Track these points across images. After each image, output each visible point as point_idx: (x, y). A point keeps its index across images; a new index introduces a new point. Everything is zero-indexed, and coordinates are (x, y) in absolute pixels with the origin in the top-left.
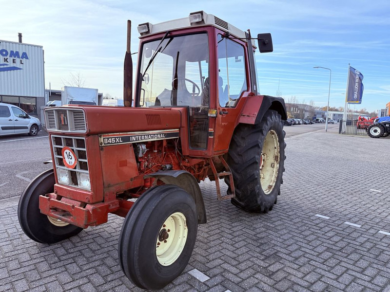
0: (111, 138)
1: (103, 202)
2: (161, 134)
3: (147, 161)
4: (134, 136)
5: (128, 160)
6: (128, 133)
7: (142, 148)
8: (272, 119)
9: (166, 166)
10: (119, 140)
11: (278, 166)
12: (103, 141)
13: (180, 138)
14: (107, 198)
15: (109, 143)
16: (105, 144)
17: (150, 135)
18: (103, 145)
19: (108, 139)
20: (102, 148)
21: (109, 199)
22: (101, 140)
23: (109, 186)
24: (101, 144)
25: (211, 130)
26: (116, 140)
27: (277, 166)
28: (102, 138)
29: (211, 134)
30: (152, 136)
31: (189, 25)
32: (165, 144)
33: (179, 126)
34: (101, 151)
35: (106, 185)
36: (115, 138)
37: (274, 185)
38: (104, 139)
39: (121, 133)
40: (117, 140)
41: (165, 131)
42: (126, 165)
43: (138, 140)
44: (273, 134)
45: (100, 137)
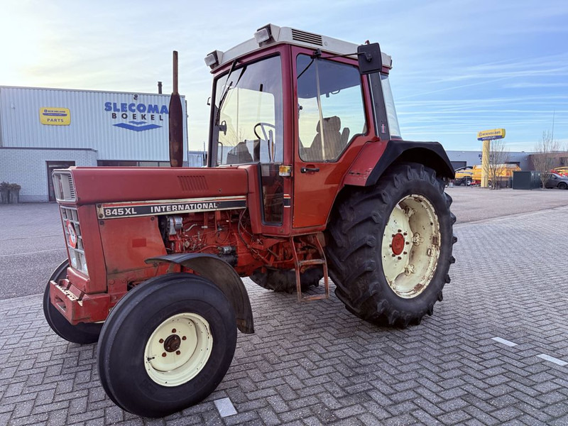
0: (117, 209)
1: (106, 292)
2: (209, 203)
3: (189, 240)
4: (158, 206)
5: (148, 239)
6: (146, 202)
7: (174, 222)
8: (407, 177)
9: (223, 249)
10: (131, 211)
11: (438, 253)
12: (103, 213)
13: (248, 208)
14: (111, 288)
15: (114, 215)
16: (106, 216)
17: (189, 204)
18: (104, 217)
19: (112, 210)
20: (102, 222)
21: (116, 289)
22: (101, 211)
23: (116, 272)
24: (101, 216)
25: (287, 196)
26: (125, 211)
27: (436, 253)
28: (102, 209)
29: (286, 202)
30: (192, 205)
31: (257, 47)
32: (218, 217)
33: (246, 191)
34: (101, 226)
35: (110, 271)
36: (124, 208)
37: (427, 284)
38: (105, 210)
39: (133, 202)
40: (128, 211)
41: (217, 198)
42: (145, 246)
43: (166, 211)
44: (421, 201)
45: (99, 207)
